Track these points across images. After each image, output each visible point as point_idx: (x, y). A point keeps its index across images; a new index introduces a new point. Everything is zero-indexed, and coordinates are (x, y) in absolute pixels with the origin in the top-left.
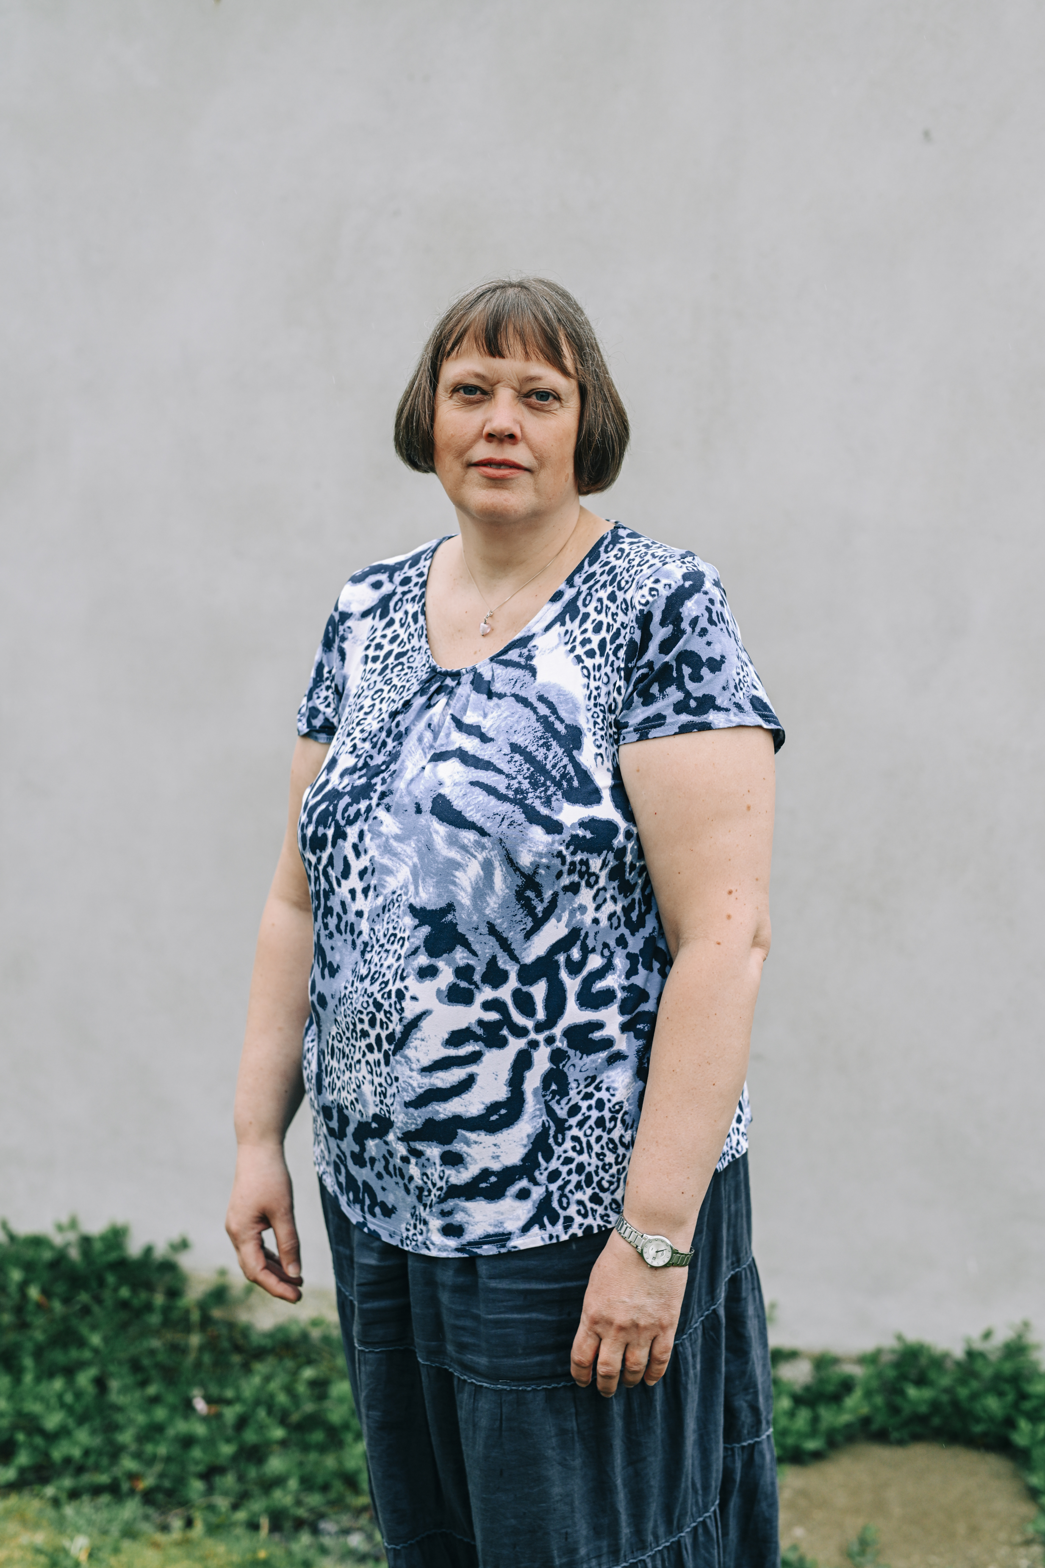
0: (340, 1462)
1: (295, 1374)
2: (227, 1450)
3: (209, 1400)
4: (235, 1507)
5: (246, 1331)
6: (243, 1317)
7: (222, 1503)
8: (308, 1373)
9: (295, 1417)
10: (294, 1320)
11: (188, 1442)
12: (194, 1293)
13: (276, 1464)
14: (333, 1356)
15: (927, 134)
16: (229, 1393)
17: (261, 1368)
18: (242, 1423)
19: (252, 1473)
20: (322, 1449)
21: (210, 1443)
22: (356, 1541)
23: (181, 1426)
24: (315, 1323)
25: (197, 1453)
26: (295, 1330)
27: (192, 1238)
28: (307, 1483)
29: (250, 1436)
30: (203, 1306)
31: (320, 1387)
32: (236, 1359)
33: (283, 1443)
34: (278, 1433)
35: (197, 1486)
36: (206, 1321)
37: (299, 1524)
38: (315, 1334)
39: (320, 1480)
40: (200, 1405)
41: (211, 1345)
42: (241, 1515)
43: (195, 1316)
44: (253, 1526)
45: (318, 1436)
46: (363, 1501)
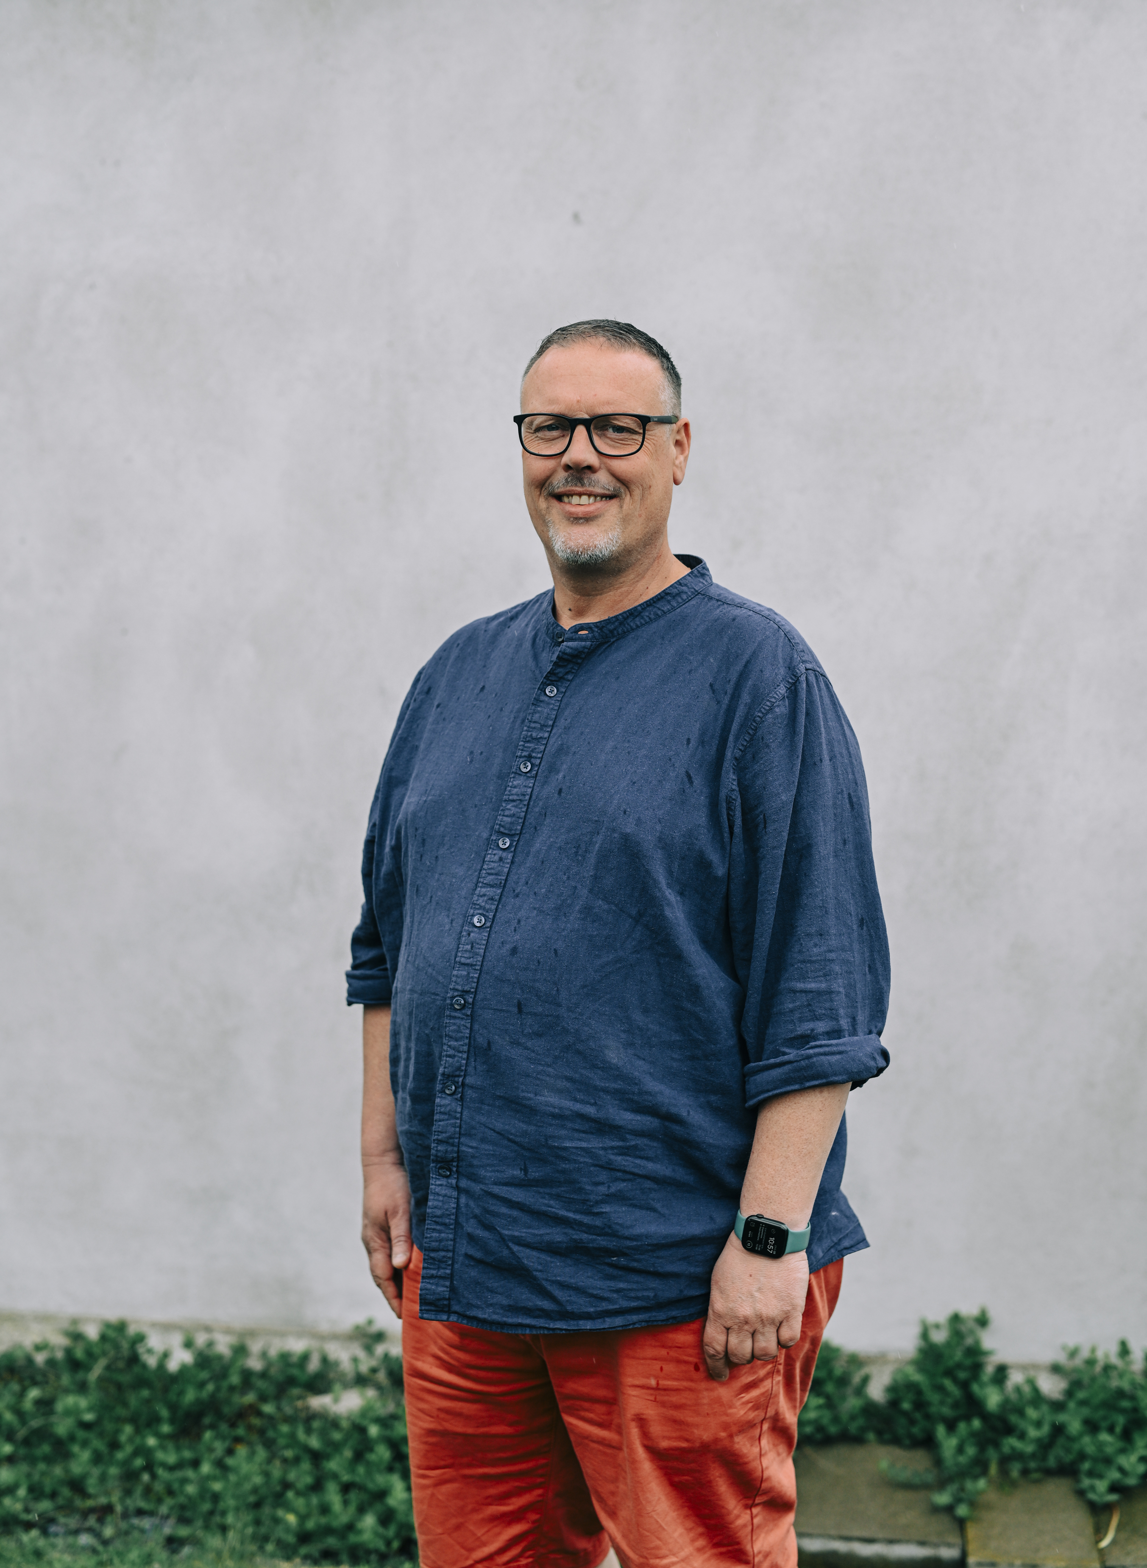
0: (67, 1471)
1: (22, 1394)
8: (34, 1393)
9: (22, 1433)
10: (20, 1346)
14: (58, 1377)
15: (576, 217)
20: (49, 1460)
24: (38, 1348)
26: (19, 1354)
28: (36, 1492)
31: (45, 1405)
37: (28, 1525)
38: (40, 1358)
39: (48, 1489)
45: (45, 1449)
46: (90, 1503)
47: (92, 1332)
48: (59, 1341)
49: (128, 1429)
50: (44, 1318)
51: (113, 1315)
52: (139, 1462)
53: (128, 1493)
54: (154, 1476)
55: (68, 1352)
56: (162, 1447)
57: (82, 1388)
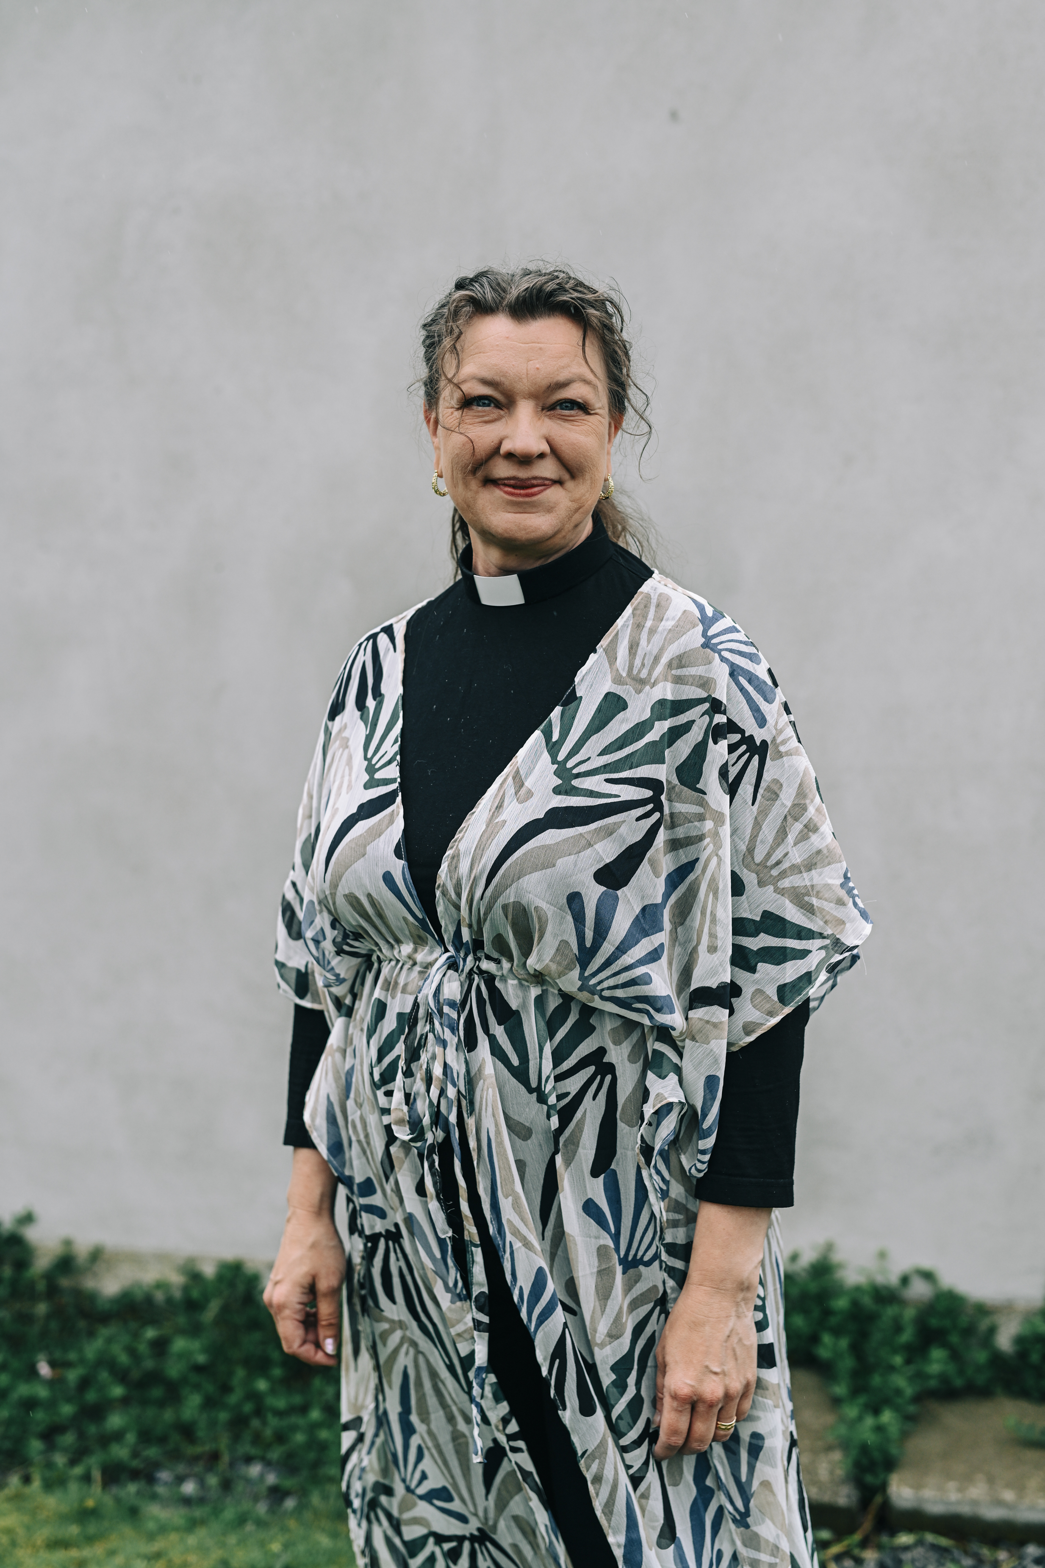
0: (178, 1415)
1: (136, 1335)
2: (67, 1410)
3: (53, 1364)
4: (73, 1462)
5: (92, 1297)
6: (89, 1283)
7: (60, 1460)
8: (150, 1333)
9: (135, 1374)
10: (140, 1284)
11: (30, 1404)
12: (42, 1263)
13: (115, 1421)
14: (175, 1317)
16: (72, 1356)
17: (105, 1332)
18: (85, 1383)
19: (92, 1429)
20: (161, 1404)
21: (51, 1405)
22: (189, 1488)
23: (24, 1390)
24: (159, 1286)
25: (39, 1415)
26: (140, 1293)
27: (38, 1210)
28: (146, 1436)
29: (91, 1396)
30: (50, 1276)
31: (160, 1346)
32: (82, 1324)
33: (125, 1401)
34: (118, 1391)
35: (36, 1446)
36: (52, 1291)
37: (134, 1475)
38: (159, 1296)
39: (158, 1433)
40: (44, 1369)
41: (57, 1313)
42: (78, 1470)
43: (41, 1286)
44: (87, 1478)
45: (157, 1392)
46: (198, 1450)
47: (209, 1270)
48: (176, 1279)
49: (240, 1373)
50: (162, 1257)
51: (229, 1254)
52: (248, 1408)
53: (236, 1438)
54: (264, 1423)
55: (186, 1289)
56: (273, 1391)
57: (195, 1330)
